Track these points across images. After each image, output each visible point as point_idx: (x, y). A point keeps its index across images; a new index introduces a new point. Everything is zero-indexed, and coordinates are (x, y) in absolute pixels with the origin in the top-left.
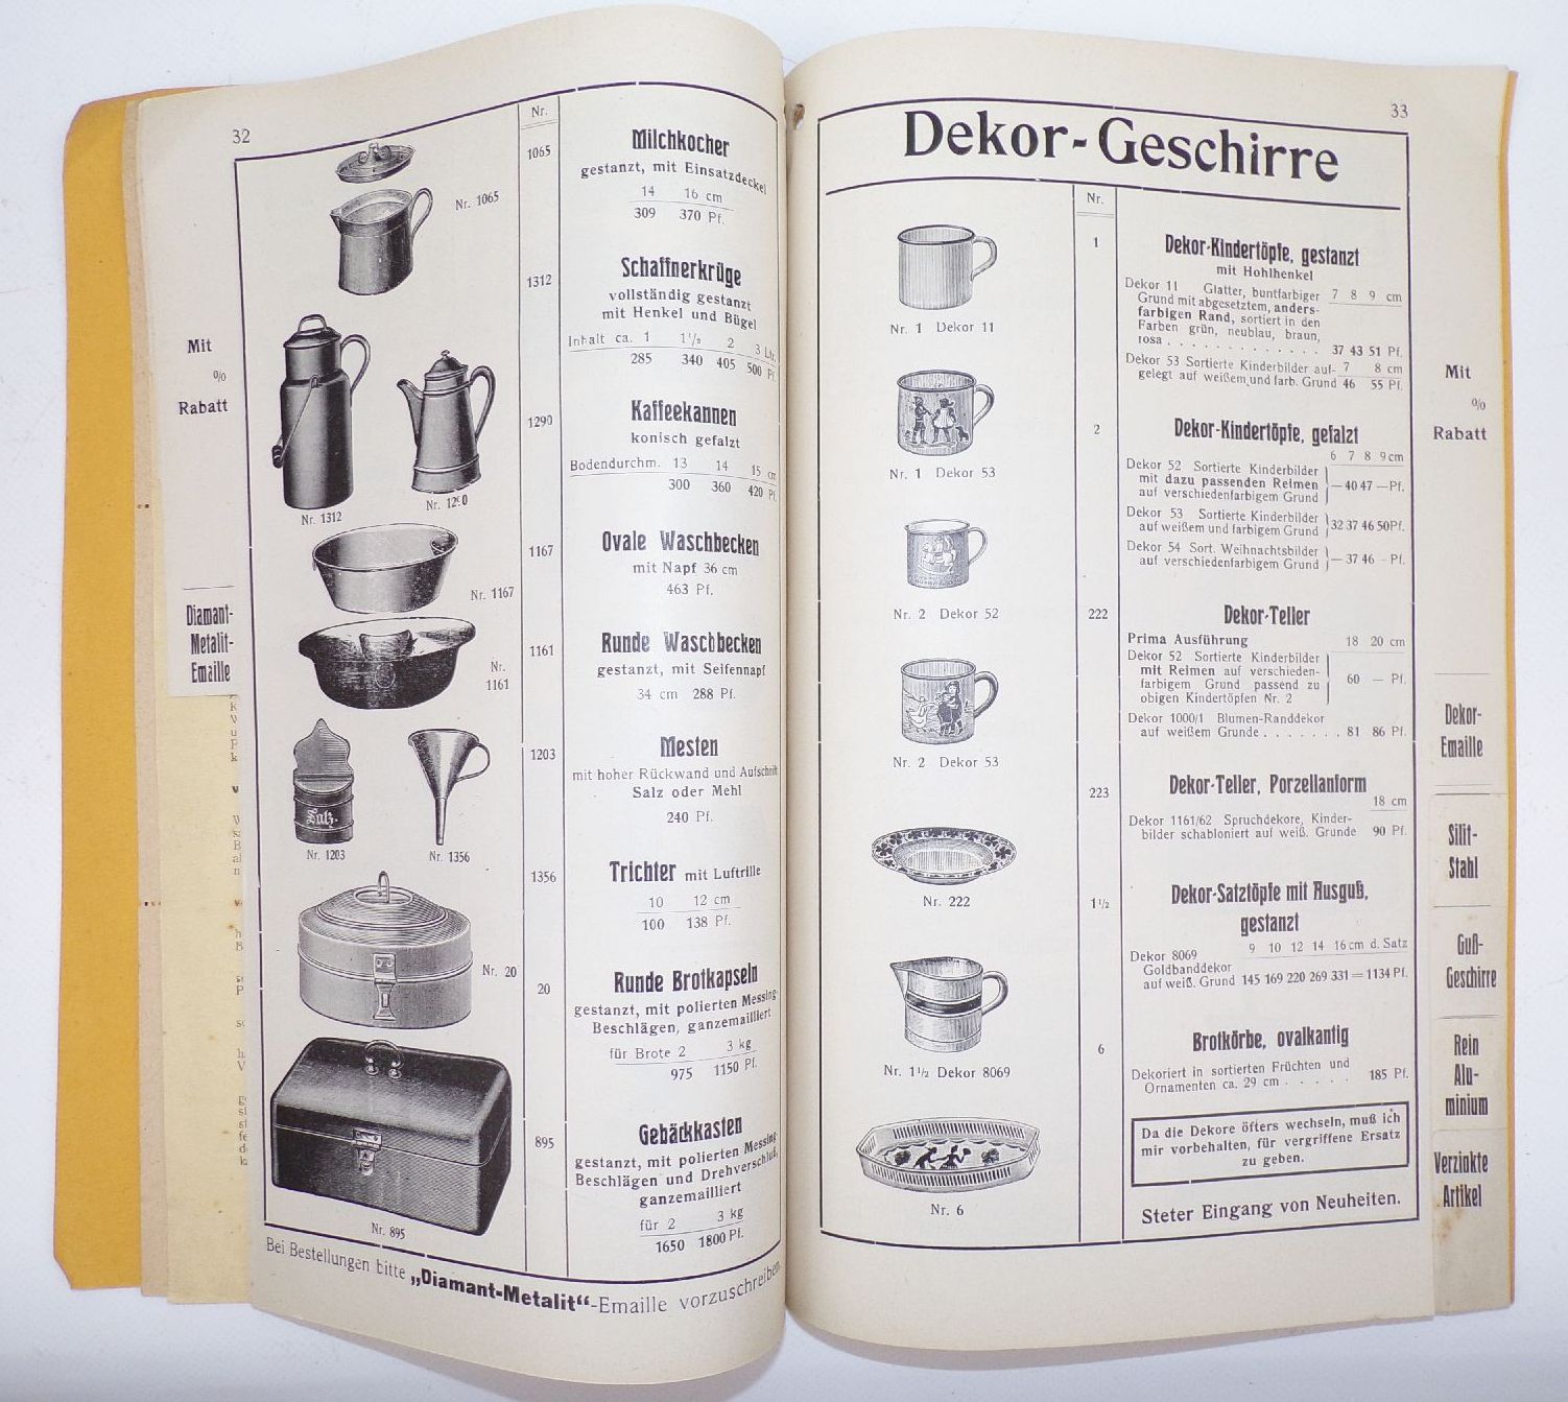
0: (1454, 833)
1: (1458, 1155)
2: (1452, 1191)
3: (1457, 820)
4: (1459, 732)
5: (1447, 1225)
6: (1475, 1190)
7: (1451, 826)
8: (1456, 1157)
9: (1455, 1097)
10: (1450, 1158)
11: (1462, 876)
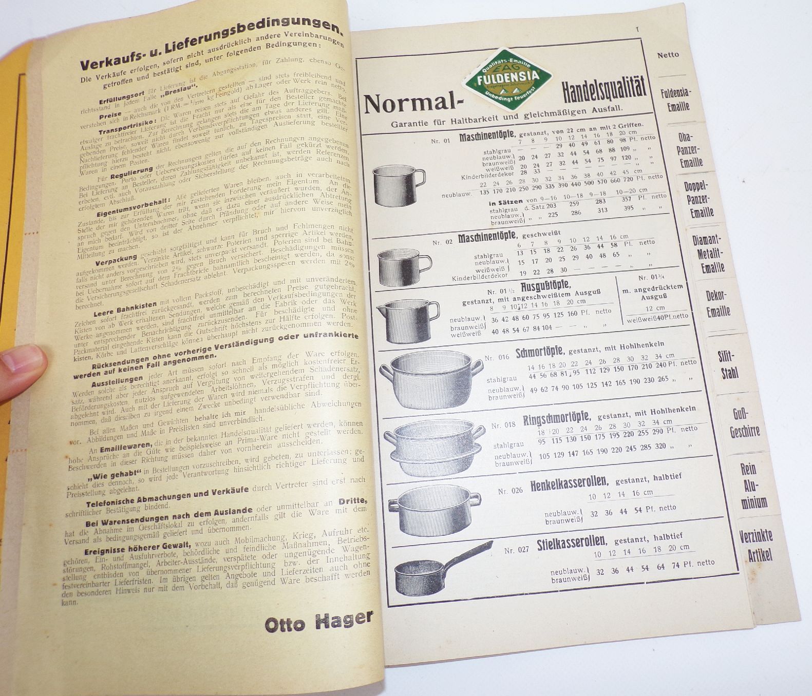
0: (721, 355)
1: (754, 531)
2: (754, 553)
3: (722, 349)
4: (716, 304)
5: (753, 572)
6: (767, 551)
7: (719, 352)
8: (752, 533)
9: (747, 499)
10: (749, 534)
11: (730, 378)
